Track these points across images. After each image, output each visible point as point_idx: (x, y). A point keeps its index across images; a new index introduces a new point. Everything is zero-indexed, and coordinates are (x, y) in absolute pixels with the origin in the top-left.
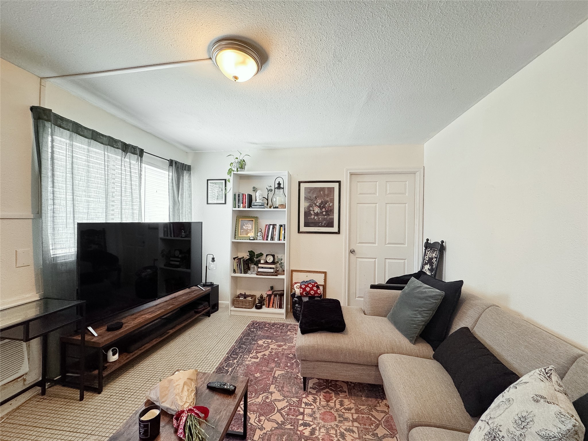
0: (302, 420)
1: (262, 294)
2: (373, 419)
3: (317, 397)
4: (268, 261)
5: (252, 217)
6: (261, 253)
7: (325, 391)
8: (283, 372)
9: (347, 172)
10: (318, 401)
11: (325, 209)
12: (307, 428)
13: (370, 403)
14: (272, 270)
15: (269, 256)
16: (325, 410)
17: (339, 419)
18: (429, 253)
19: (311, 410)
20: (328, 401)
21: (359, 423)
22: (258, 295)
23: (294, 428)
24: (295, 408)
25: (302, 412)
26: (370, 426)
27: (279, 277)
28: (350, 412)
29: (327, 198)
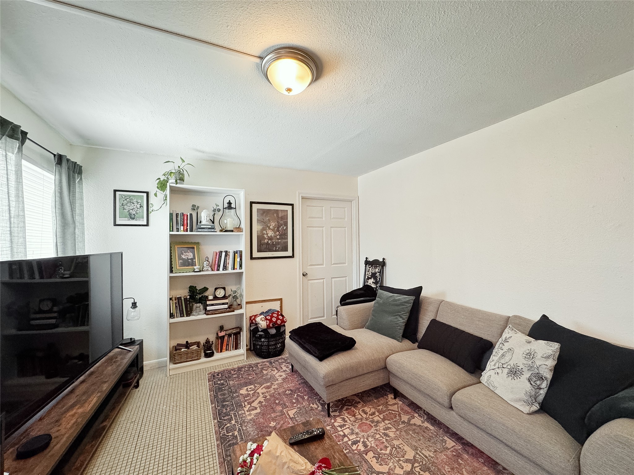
0: (349, 440)
1: (208, 338)
2: (393, 412)
3: (343, 417)
4: (217, 296)
5: (192, 243)
6: (205, 287)
7: (345, 409)
8: (295, 410)
9: (299, 196)
10: (347, 419)
11: (279, 233)
12: (358, 444)
13: (382, 402)
14: (226, 306)
15: (219, 289)
16: (358, 424)
17: (374, 424)
18: (371, 269)
19: (348, 429)
20: (354, 416)
21: (388, 420)
22: (202, 340)
23: (349, 450)
24: (335, 435)
25: (343, 434)
26: (396, 418)
27: (237, 312)
28: (375, 415)
29: (281, 221)
